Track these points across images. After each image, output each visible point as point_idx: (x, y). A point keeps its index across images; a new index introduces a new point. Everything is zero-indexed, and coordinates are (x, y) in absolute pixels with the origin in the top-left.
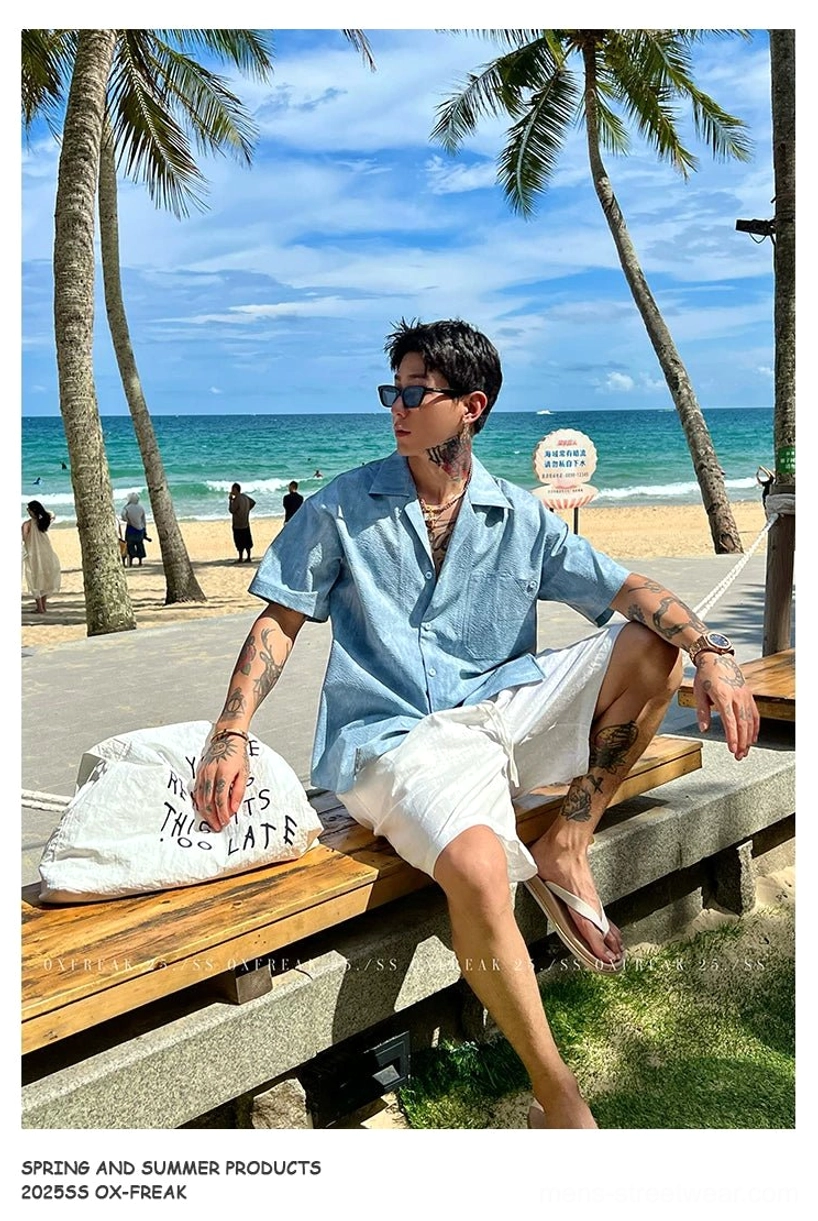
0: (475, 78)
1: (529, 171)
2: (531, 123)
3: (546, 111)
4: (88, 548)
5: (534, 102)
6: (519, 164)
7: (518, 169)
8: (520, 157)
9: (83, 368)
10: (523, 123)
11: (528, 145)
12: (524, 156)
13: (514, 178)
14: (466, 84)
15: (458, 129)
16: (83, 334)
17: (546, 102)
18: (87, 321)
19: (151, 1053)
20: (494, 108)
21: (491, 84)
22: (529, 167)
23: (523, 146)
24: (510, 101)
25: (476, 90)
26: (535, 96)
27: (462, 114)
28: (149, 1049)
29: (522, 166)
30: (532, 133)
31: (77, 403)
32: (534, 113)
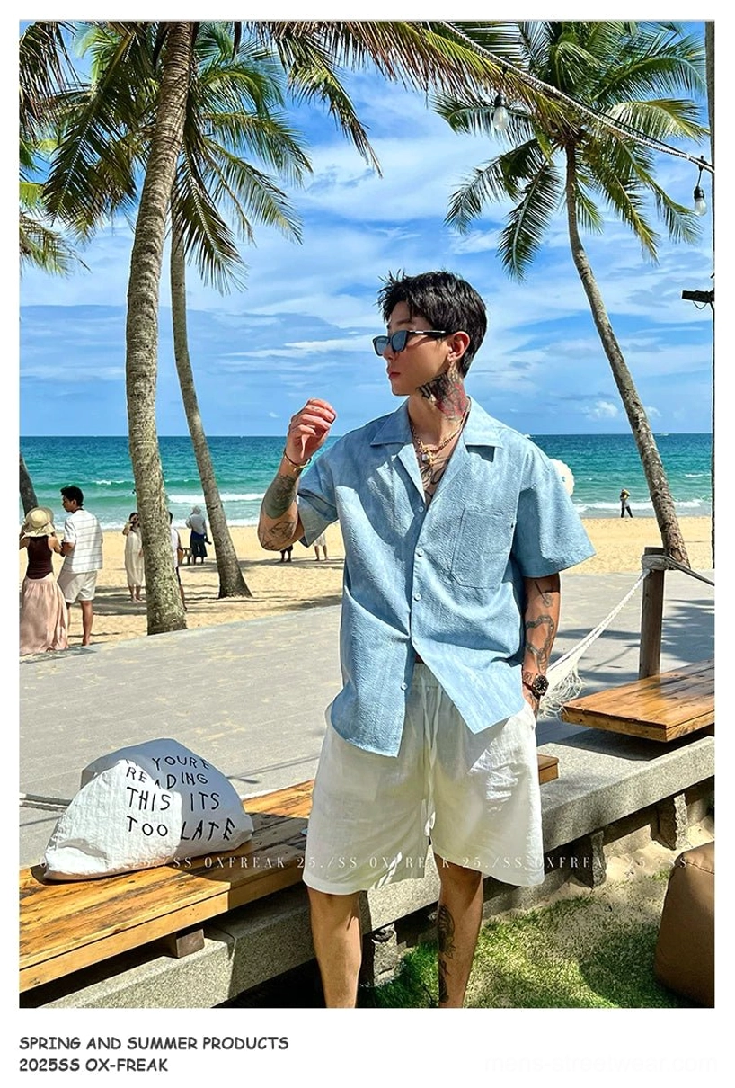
0: (480, 172)
1: (521, 246)
2: (525, 207)
3: (535, 200)
4: (150, 560)
5: (527, 191)
6: (515, 241)
7: (514, 244)
8: (516, 235)
9: (147, 418)
10: (520, 207)
11: (522, 225)
12: (519, 235)
13: (511, 252)
14: (472, 177)
15: (467, 213)
16: (148, 389)
17: (535, 191)
18: (151, 378)
19: (110, 993)
20: (496, 195)
21: (493, 175)
22: (522, 243)
23: (519, 225)
24: (511, 189)
25: (481, 182)
26: (528, 186)
27: (468, 203)
28: (108, 990)
29: (517, 243)
30: (525, 215)
31: (142, 447)
32: (527, 200)
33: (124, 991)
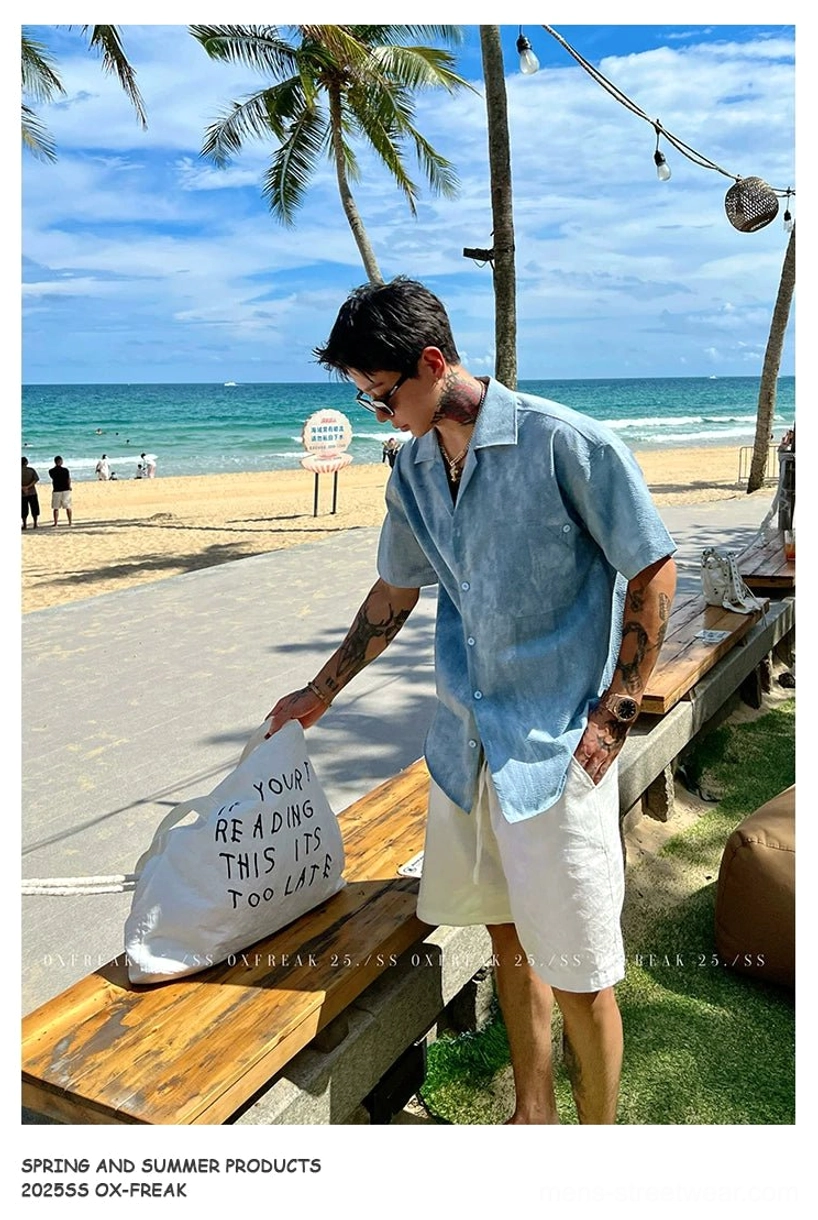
0: (239, 106)
1: (289, 188)
2: (290, 148)
3: (300, 141)
5: (292, 130)
6: (282, 182)
7: (282, 186)
8: (283, 177)
10: (285, 147)
11: (288, 165)
12: (286, 176)
13: (279, 194)
14: (230, 111)
15: (226, 148)
17: (301, 131)
20: (258, 132)
21: (254, 110)
22: (289, 185)
23: (285, 167)
24: (277, 127)
25: (239, 117)
26: (293, 125)
27: (225, 138)
29: (285, 182)
30: (291, 156)
32: (293, 141)
33: (286, 1111)
